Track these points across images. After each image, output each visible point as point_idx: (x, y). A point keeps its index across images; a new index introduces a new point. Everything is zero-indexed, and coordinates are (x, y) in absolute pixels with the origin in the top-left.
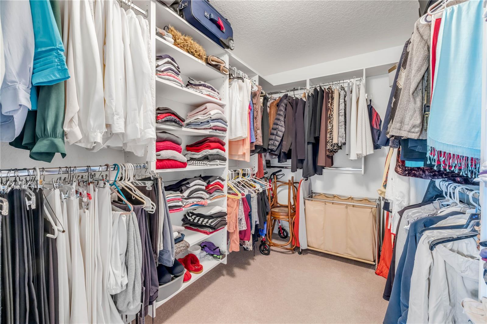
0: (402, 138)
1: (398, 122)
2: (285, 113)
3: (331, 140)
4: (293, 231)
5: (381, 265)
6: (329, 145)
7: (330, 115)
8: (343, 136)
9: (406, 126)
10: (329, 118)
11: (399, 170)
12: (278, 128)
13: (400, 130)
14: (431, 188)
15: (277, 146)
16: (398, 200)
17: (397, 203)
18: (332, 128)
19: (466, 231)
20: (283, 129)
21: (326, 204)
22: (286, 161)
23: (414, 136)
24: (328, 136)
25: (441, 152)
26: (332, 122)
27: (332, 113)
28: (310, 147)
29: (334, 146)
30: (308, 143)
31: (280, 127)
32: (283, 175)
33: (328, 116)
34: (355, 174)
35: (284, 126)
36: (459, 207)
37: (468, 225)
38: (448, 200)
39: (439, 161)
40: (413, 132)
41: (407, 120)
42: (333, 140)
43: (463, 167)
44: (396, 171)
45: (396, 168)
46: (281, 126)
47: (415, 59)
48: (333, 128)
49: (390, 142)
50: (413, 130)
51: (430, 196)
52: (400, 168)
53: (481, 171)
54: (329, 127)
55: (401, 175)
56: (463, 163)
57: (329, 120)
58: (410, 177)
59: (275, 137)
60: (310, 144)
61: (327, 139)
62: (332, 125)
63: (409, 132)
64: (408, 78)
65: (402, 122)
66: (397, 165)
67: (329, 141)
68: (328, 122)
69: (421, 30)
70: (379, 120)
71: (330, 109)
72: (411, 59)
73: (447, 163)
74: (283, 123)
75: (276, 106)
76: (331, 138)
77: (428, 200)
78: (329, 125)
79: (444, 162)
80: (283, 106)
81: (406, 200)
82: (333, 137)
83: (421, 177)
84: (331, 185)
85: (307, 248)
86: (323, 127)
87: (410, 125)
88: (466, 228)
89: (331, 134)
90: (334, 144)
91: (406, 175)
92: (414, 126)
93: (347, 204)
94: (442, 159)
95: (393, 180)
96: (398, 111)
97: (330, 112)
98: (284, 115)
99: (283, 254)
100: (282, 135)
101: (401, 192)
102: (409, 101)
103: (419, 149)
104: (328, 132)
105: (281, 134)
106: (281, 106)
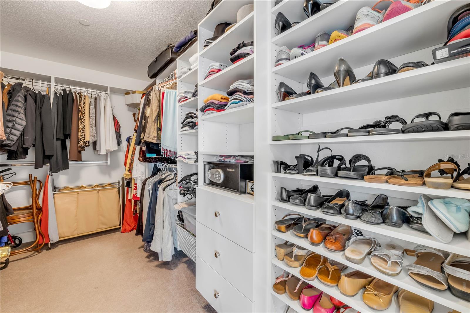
0: (149, 142)
1: (147, 134)
2: (25, 105)
3: (83, 138)
4: (41, 229)
5: (124, 225)
6: (81, 142)
7: (80, 116)
8: (95, 135)
9: (151, 136)
10: (80, 119)
11: (141, 159)
12: (15, 121)
13: (148, 138)
14: (155, 168)
15: (15, 141)
16: (140, 177)
17: (140, 178)
18: (84, 127)
19: (173, 181)
20: (24, 123)
21: (79, 194)
22: (26, 158)
23: (154, 142)
24: (80, 134)
25: (165, 149)
26: (83, 123)
27: (83, 115)
28: (59, 143)
29: (86, 143)
30: (58, 139)
31: (18, 120)
32: (15, 174)
33: (79, 117)
34: (99, 166)
35: (25, 120)
36: (169, 173)
37: (174, 178)
38: (163, 172)
39: (165, 153)
40: (154, 140)
41: (151, 133)
42: (85, 138)
43: (172, 155)
44: (139, 160)
45: (139, 158)
46: (20, 119)
47: (154, 105)
48: (86, 127)
49: (141, 143)
50: (154, 139)
51: (155, 172)
52: (141, 158)
53: (177, 157)
54: (81, 127)
55: (142, 162)
56: (172, 154)
57: (81, 121)
58: (146, 163)
59: (11, 130)
60: (60, 140)
61: (79, 137)
62: (83, 125)
63: (152, 139)
64: (151, 112)
65: (149, 134)
66: (139, 156)
67: (81, 138)
68: (79, 122)
69: (156, 92)
70: (119, 126)
71: (81, 111)
72: (152, 104)
73: (167, 154)
74: (23, 116)
75: (7, 93)
76: (83, 136)
77: (154, 174)
78: (80, 125)
79: (166, 153)
80: (21, 97)
81: (144, 176)
82: (85, 136)
83: (151, 162)
84: (77, 177)
85: (58, 240)
86: (74, 126)
87: (153, 136)
88: (173, 179)
89: (83, 133)
90: (86, 141)
91: (144, 162)
92: (154, 137)
93: (98, 189)
94: (166, 152)
95: (137, 165)
96: (148, 128)
97: (81, 114)
98: (23, 107)
99: (27, 259)
100: (22, 129)
101: (142, 172)
102: (152, 124)
103: (155, 148)
104: (79, 131)
105: (20, 128)
106: (17, 96)
